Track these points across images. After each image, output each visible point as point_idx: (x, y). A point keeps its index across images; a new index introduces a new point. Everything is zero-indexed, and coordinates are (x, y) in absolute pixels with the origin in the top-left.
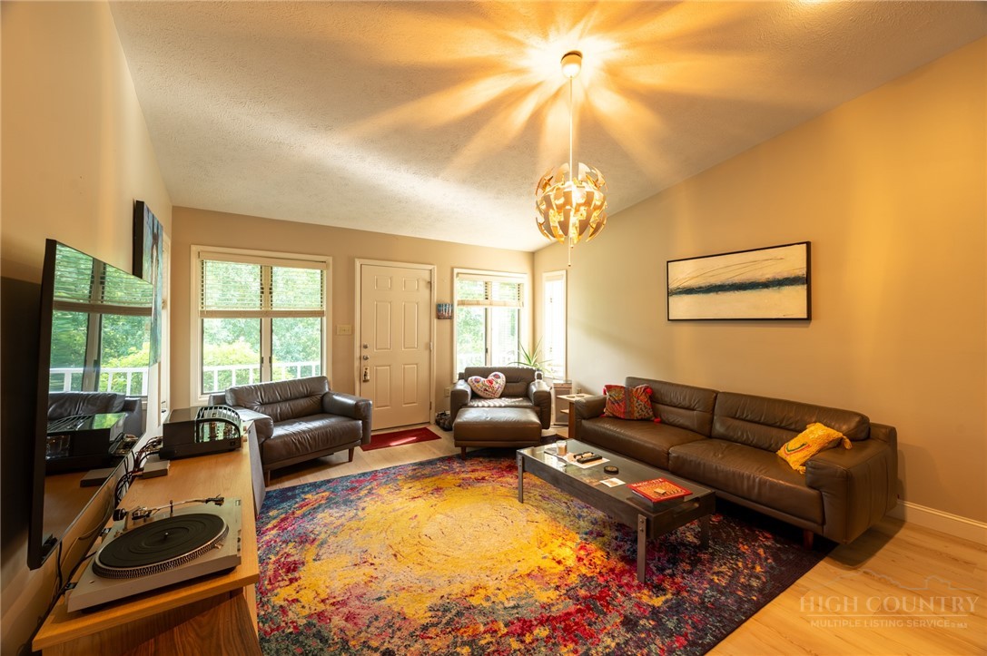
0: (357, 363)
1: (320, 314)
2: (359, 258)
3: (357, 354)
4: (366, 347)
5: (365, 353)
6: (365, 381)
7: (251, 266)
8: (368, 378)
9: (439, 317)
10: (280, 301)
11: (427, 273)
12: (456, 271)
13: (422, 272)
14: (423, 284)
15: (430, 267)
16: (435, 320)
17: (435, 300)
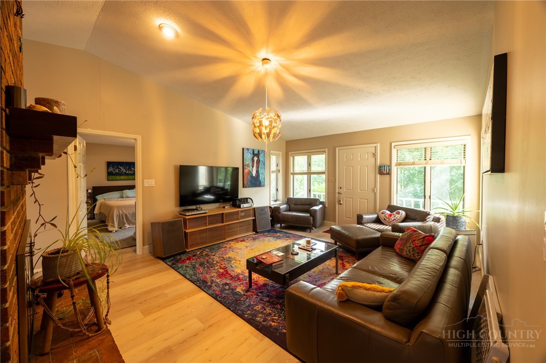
0: (337, 195)
1: (323, 173)
2: (337, 147)
3: (337, 191)
4: (341, 188)
5: (340, 190)
6: (340, 204)
7: (304, 156)
8: (341, 203)
9: (381, 173)
10: (314, 169)
11: (374, 148)
12: (393, 144)
13: (370, 148)
14: (371, 155)
15: (375, 145)
16: (378, 175)
17: (378, 163)
